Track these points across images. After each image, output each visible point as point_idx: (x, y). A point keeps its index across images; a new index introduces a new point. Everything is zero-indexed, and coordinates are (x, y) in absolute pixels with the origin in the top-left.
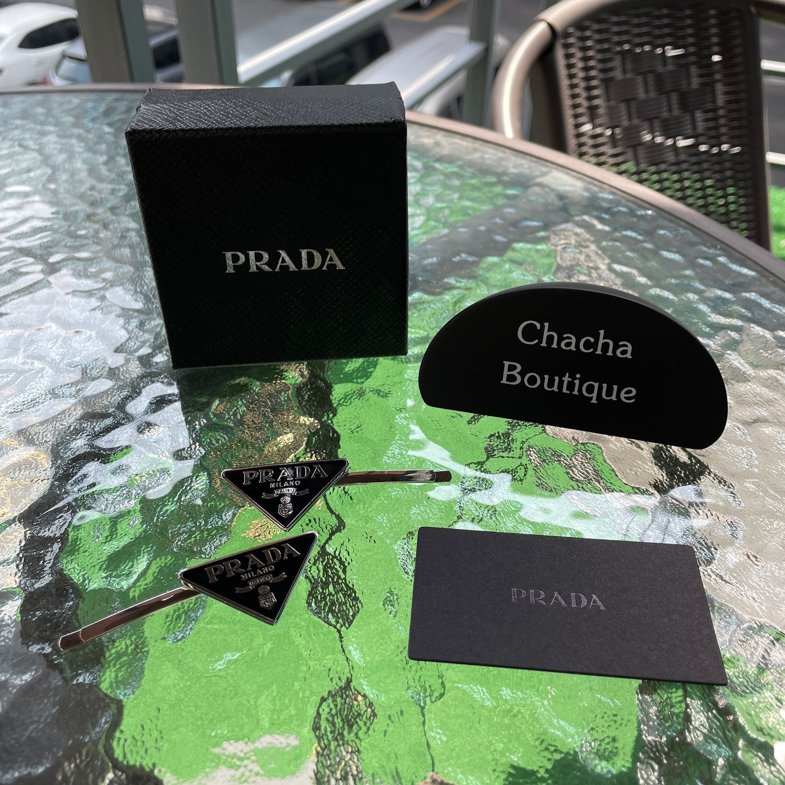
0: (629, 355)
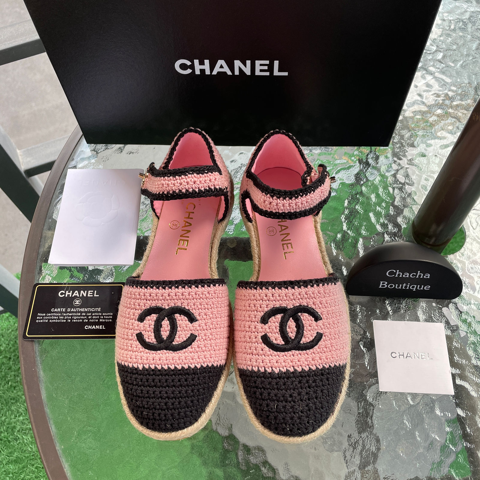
0: (428, 277)
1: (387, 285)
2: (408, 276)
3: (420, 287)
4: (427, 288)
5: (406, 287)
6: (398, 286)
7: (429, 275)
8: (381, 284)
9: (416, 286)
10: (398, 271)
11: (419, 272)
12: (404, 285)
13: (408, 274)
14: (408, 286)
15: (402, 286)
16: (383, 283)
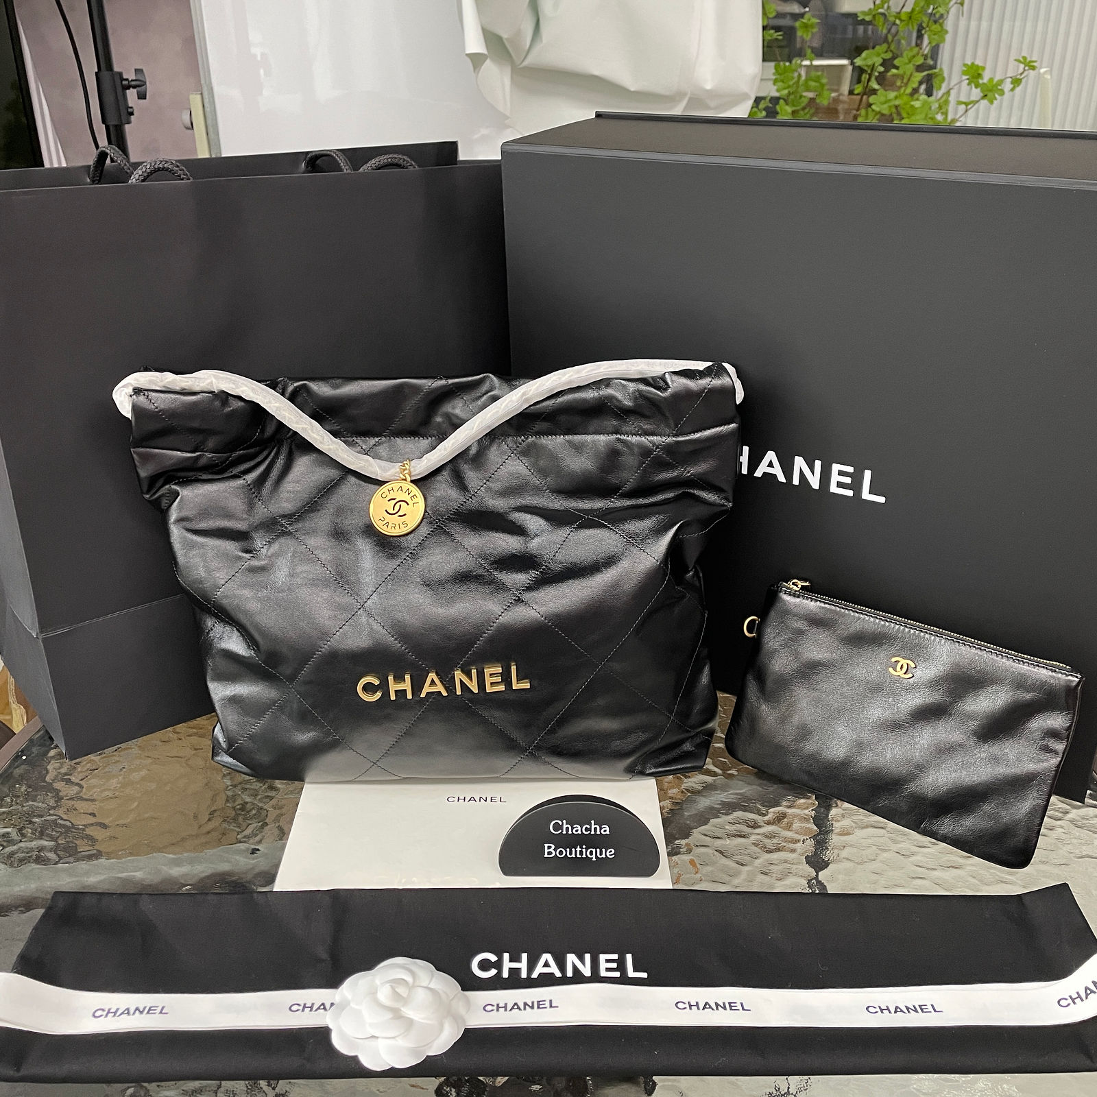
0: (608, 832)
1: (555, 850)
2: (579, 832)
3: (601, 854)
4: (610, 853)
5: (581, 853)
6: (571, 854)
7: (608, 829)
8: (546, 851)
9: (594, 850)
10: (564, 822)
11: (593, 822)
12: (578, 849)
13: (579, 828)
14: (584, 850)
15: (576, 851)
16: (549, 847)
